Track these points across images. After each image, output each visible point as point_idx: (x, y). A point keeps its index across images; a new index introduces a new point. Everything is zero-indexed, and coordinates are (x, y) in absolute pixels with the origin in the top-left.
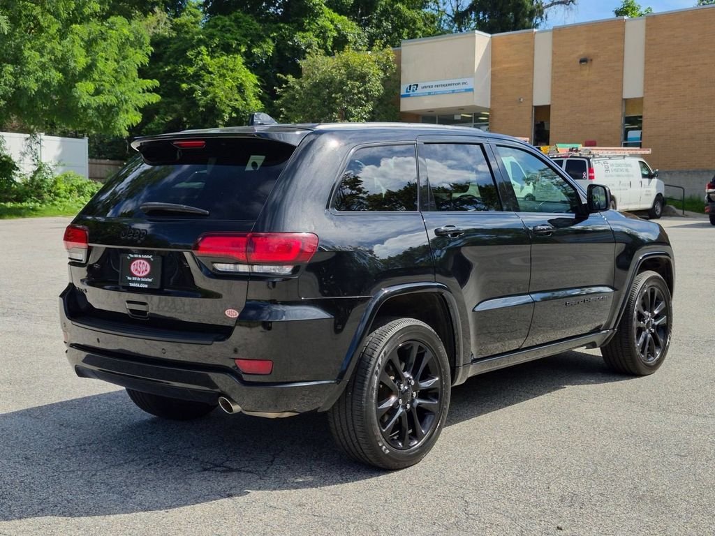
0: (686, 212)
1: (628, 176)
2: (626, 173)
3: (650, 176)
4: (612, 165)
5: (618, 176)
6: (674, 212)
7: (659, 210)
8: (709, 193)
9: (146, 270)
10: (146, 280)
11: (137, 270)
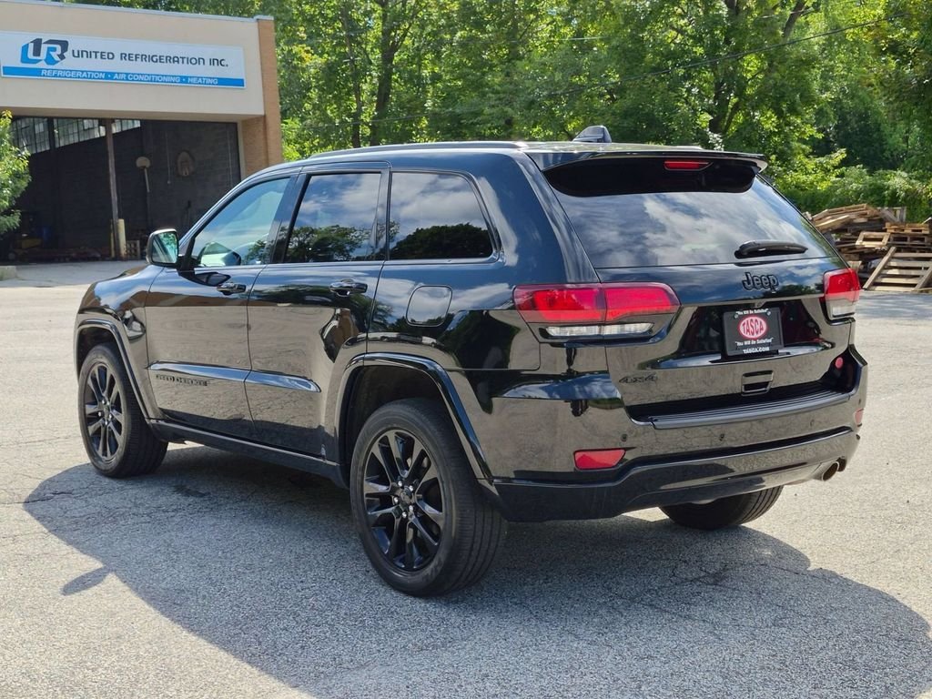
9: (762, 329)
10: (764, 341)
11: (748, 331)
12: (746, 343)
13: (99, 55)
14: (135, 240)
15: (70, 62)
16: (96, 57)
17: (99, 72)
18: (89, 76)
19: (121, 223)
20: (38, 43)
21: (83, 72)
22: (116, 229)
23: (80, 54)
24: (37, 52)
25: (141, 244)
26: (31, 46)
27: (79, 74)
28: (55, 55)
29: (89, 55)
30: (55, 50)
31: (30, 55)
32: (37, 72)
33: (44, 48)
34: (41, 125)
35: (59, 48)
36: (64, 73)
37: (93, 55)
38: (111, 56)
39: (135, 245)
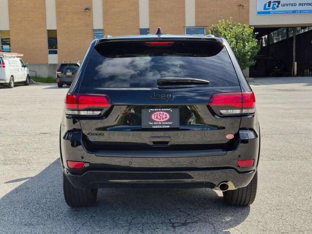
0: (37, 82)
1: (17, 66)
2: (16, 65)
3: (24, 66)
4: (11, 61)
5: (14, 66)
6: (33, 82)
7: (28, 82)
8: (58, 74)
9: (167, 118)
10: (167, 123)
11: (157, 118)
12: (155, 123)
13: (291, 5)
14: (308, 69)
15: (281, 8)
16: (290, 6)
17: (290, 11)
18: (287, 12)
19: (296, 63)
20: (270, 3)
21: (284, 11)
22: (293, 66)
23: (284, 5)
24: (269, 6)
25: (309, 71)
26: (268, 4)
27: (283, 12)
28: (275, 6)
29: (287, 5)
30: (275, 4)
31: (267, 7)
32: (269, 13)
33: (272, 4)
34: (285, 30)
35: (277, 4)
36: (278, 12)
37: (289, 5)
38: (295, 5)
39: (307, 71)
